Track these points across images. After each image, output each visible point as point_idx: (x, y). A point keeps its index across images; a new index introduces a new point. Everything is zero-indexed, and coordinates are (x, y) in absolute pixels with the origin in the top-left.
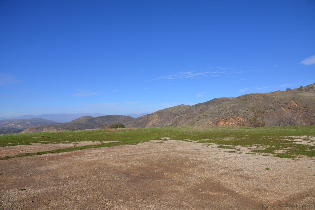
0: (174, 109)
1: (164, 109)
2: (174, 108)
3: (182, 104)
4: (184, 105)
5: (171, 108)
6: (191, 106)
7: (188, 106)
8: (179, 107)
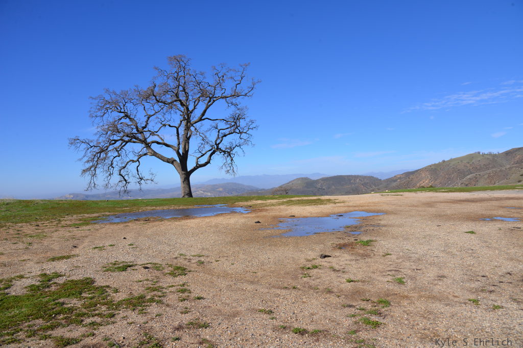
0: (462, 161)
1: (441, 161)
2: (461, 159)
3: (477, 151)
4: (481, 154)
5: (454, 159)
6: (496, 155)
7: (490, 154)
8: (471, 157)
